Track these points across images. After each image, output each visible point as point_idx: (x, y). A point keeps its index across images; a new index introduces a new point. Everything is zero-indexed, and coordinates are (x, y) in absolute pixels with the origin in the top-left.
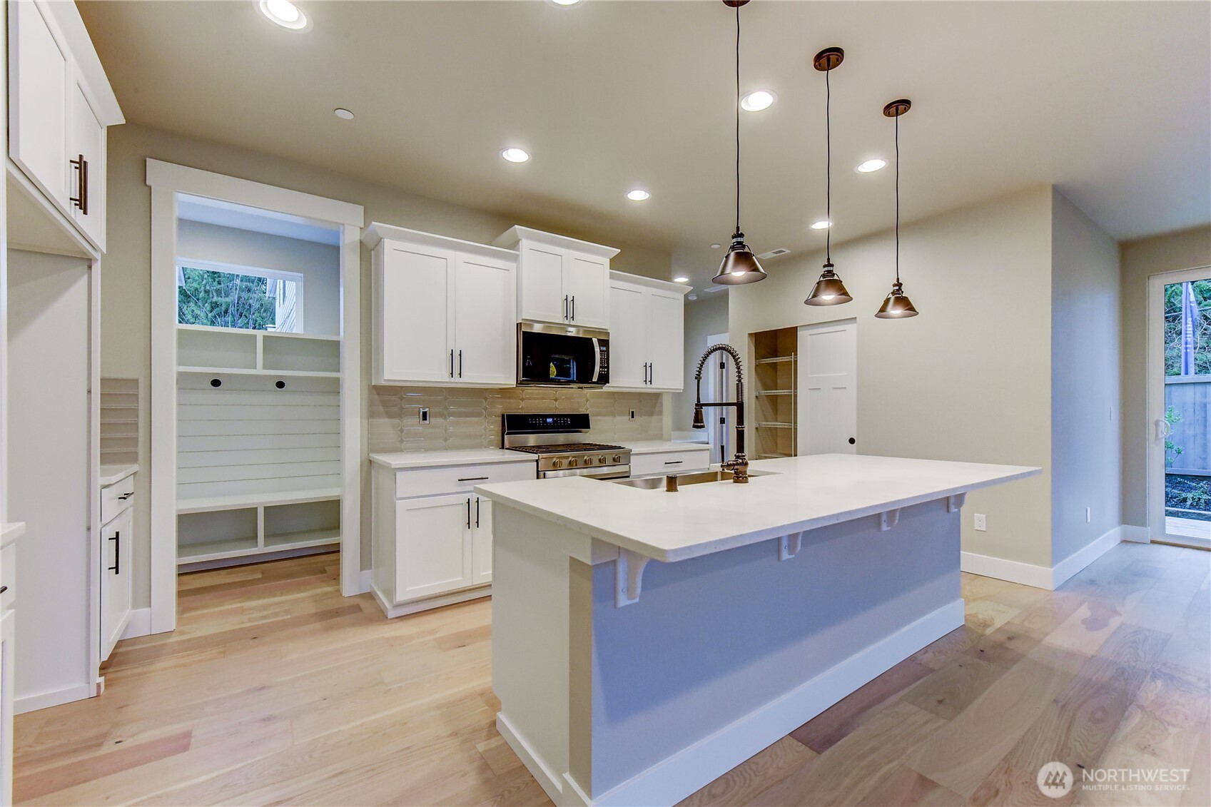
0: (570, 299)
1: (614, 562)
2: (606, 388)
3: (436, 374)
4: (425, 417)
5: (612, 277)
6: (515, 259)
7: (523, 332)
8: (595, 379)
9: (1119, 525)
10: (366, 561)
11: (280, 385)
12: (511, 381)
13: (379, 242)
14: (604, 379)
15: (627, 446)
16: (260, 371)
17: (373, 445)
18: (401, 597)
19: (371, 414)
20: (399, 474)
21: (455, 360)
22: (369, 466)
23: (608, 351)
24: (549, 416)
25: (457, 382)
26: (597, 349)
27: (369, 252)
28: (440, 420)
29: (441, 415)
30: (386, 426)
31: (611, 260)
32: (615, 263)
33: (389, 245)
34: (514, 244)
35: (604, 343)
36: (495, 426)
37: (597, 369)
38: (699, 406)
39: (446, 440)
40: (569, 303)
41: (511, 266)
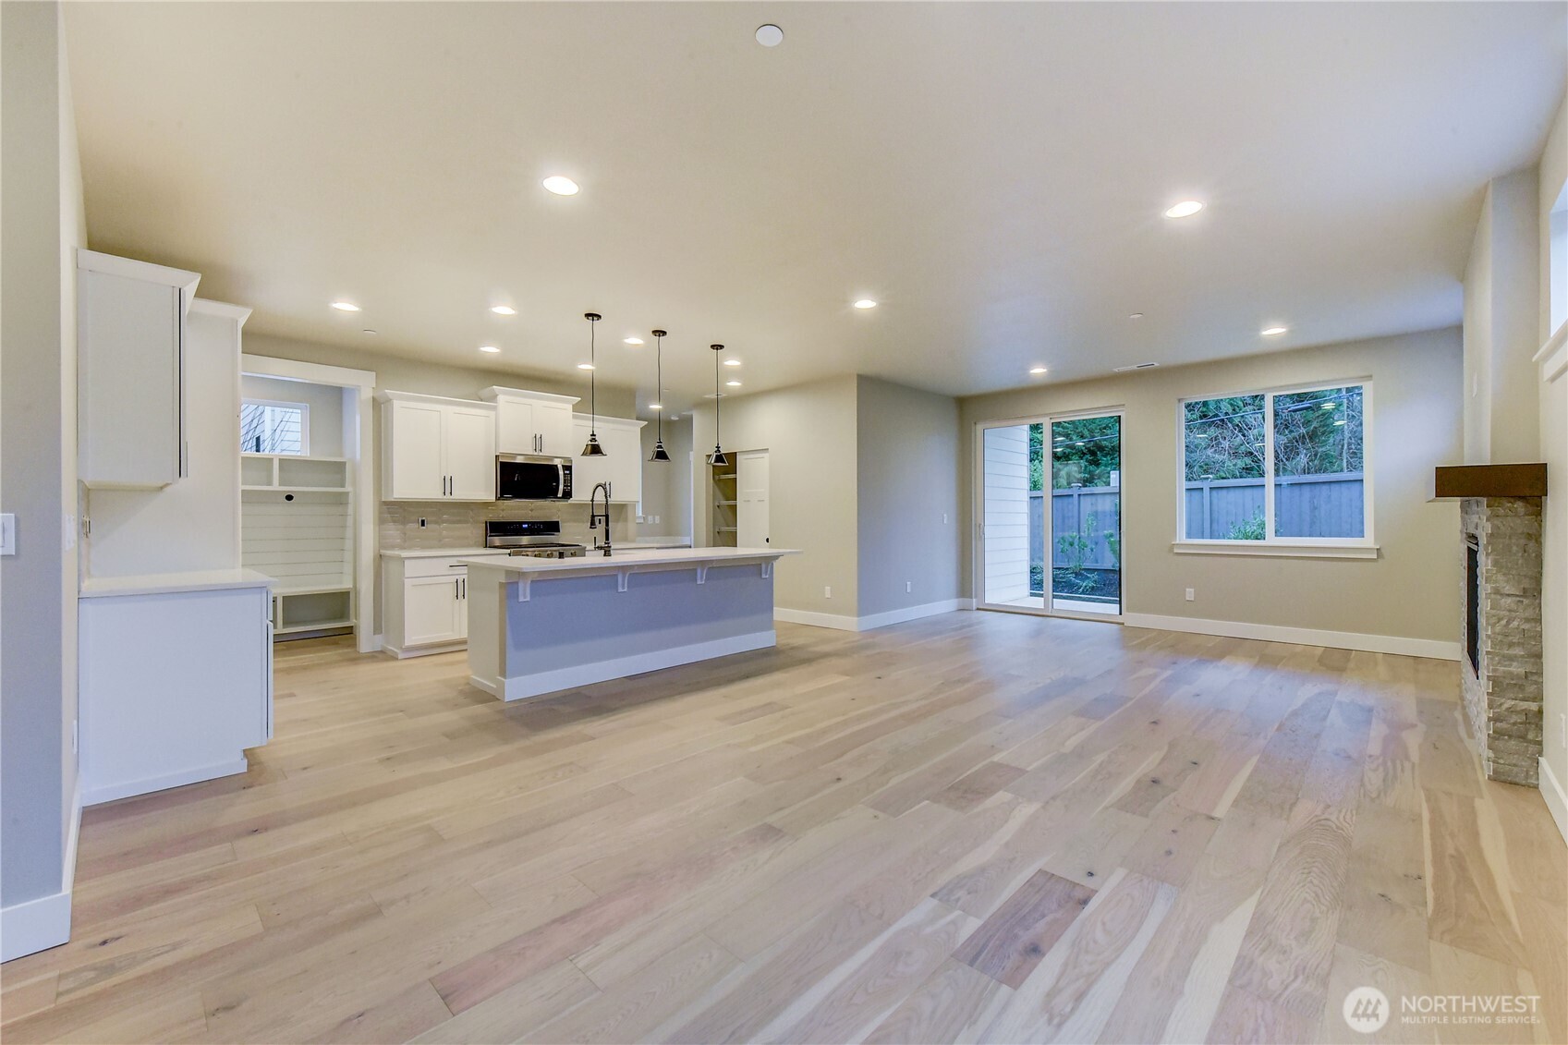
0: (538, 436)
1: (517, 583)
2: (570, 501)
3: (433, 493)
4: (423, 524)
5: (574, 417)
6: (495, 408)
7: (501, 462)
8: (560, 495)
9: (957, 597)
10: (377, 629)
11: (289, 498)
12: (493, 498)
13: (389, 401)
14: (567, 495)
15: (583, 545)
16: (276, 486)
17: (382, 543)
18: (408, 642)
19: (381, 521)
20: (406, 562)
21: (447, 483)
22: (380, 558)
23: (571, 474)
24: (525, 523)
25: (448, 498)
26: (561, 473)
27: (380, 408)
28: (437, 526)
29: (436, 523)
30: (393, 531)
31: (573, 406)
32: (576, 408)
33: (398, 405)
34: (493, 398)
35: (568, 468)
36: (481, 530)
37: (561, 487)
38: (593, 516)
39: (440, 541)
40: (538, 441)
41: (492, 413)
